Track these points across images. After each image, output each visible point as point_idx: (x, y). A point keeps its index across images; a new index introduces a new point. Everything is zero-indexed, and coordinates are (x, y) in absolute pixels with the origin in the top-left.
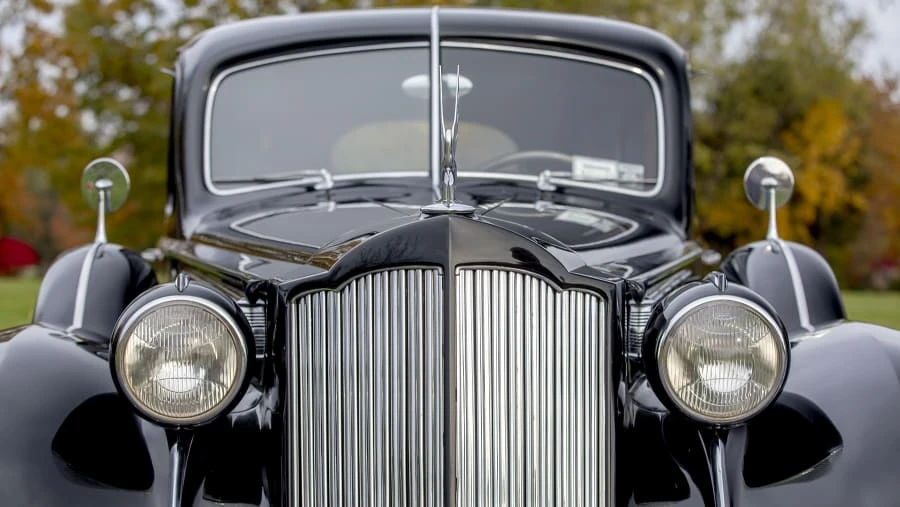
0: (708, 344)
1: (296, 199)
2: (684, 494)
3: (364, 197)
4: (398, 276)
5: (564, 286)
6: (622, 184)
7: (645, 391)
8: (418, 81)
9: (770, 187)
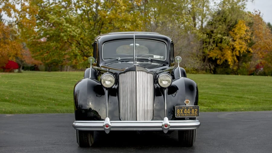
0: (163, 79)
1: (115, 61)
2: (161, 95)
3: (124, 61)
4: (131, 72)
5: (148, 73)
6: (160, 59)
7: (157, 84)
8: (132, 44)
9: (178, 60)
